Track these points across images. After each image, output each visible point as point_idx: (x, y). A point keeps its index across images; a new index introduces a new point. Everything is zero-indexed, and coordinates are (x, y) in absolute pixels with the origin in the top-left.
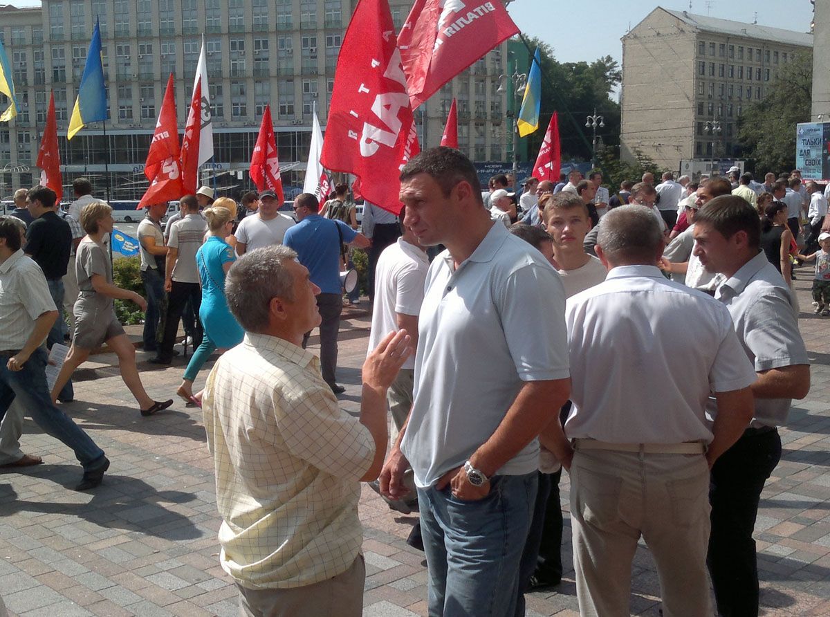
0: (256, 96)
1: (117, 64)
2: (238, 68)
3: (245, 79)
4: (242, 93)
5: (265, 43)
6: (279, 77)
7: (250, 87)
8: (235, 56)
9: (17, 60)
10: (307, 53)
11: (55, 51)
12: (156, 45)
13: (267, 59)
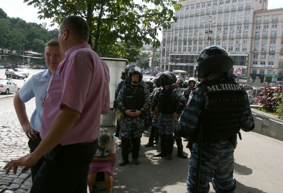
0: (223, 44)
1: (189, 35)
2: (219, 36)
3: (220, 39)
4: (219, 43)
5: (227, 28)
6: (230, 39)
7: (221, 42)
8: (218, 32)
9: (168, 35)
10: (238, 31)
11: (176, 32)
12: (199, 29)
13: (227, 33)
